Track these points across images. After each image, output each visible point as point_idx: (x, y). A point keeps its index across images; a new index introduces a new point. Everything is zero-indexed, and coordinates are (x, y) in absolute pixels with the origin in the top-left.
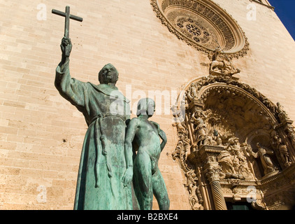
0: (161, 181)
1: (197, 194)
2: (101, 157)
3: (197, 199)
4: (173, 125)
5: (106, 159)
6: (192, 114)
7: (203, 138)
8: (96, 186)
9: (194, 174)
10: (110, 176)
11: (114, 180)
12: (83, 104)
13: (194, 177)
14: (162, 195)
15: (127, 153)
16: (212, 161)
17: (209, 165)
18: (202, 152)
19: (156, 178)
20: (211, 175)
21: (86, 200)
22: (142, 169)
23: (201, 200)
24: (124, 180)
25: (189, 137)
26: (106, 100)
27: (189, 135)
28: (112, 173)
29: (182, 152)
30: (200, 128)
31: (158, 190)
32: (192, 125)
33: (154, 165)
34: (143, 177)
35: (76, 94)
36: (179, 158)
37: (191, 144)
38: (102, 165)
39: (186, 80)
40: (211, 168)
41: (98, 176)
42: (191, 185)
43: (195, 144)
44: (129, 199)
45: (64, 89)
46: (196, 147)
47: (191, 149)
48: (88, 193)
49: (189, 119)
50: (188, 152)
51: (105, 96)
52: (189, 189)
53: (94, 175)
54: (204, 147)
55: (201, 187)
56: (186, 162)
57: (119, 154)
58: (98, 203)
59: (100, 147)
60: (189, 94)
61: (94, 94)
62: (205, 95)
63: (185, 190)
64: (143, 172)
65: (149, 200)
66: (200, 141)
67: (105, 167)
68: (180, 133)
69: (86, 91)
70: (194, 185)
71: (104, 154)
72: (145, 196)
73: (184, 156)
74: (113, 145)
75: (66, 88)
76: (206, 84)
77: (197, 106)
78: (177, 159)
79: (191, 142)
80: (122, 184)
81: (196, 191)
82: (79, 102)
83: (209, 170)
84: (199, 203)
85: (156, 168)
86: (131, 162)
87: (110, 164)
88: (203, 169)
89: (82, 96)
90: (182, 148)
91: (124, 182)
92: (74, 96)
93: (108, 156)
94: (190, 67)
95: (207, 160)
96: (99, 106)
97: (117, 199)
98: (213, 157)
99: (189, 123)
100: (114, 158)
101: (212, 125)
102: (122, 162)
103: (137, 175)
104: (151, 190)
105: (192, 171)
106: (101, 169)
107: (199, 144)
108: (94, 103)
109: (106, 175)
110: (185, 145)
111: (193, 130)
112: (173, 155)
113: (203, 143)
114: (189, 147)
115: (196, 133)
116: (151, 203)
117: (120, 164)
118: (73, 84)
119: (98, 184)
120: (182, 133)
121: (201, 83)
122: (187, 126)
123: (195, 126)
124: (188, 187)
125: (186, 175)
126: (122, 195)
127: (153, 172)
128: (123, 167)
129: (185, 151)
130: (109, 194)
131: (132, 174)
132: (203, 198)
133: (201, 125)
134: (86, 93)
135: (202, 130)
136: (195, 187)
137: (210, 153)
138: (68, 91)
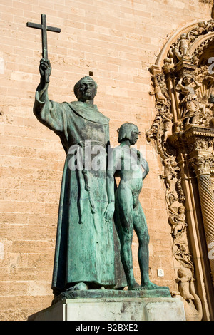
0: (142, 216)
1: (177, 189)
2: (84, 193)
3: (177, 196)
4: (150, 94)
5: (89, 195)
6: (178, 80)
7: (191, 114)
8: (80, 222)
9: (175, 163)
10: (93, 212)
11: (97, 216)
12: (62, 130)
13: (174, 167)
14: (143, 231)
15: (109, 187)
16: (202, 147)
17: (197, 153)
18: (188, 135)
19: (136, 213)
20: (199, 166)
21: (70, 235)
22: (123, 204)
23: (183, 198)
24: (106, 215)
25: (172, 111)
26: (87, 127)
27: (171, 108)
28: (95, 210)
29: (161, 132)
30: (189, 101)
31: (139, 225)
32: (178, 94)
33: (135, 199)
34: (125, 212)
35: (55, 119)
36: (156, 139)
37: (173, 120)
38: (85, 200)
39: (174, 26)
40: (200, 157)
41: (82, 212)
42: (170, 177)
43: (180, 122)
44: (111, 234)
45: (43, 117)
46: (180, 125)
47: (174, 128)
48: (72, 229)
49: (175, 86)
50: (169, 133)
51: (86, 121)
52: (166, 182)
53: (77, 211)
54: (191, 129)
55: (183, 180)
56: (165, 145)
57: (101, 187)
58: (83, 239)
59: (82, 181)
60: (177, 50)
61: (73, 118)
62: (201, 48)
63: (161, 182)
64: (124, 208)
65: (130, 235)
66: (187, 119)
67: (89, 203)
68: (159, 104)
69: (65, 115)
70: (174, 176)
71: (87, 190)
72: (126, 232)
73: (163, 137)
74: (95, 179)
75: (45, 116)
76: (205, 32)
77: (188, 69)
78: (152, 140)
79: (174, 117)
80: (104, 219)
81: (176, 185)
82: (58, 128)
83: (196, 160)
84: (180, 201)
85: (137, 203)
86: (113, 198)
87: (93, 199)
88: (189, 157)
89: (60, 121)
90: (161, 126)
91: (106, 217)
92: (53, 123)
93: (90, 192)
94: (183, 6)
95: (195, 146)
96: (80, 133)
97: (100, 235)
98: (204, 143)
99: (174, 91)
100: (96, 192)
101: (208, 87)
102: (104, 197)
103: (118, 209)
104: (132, 226)
105: (173, 158)
106: (84, 205)
107: (185, 122)
108: (73, 128)
109: (90, 211)
110: (165, 122)
111: (179, 101)
112: (147, 135)
113: (191, 122)
114: (170, 125)
115: (183, 106)
116: (132, 238)
117: (102, 199)
118: (52, 110)
119: (82, 220)
120: (162, 105)
121: (196, 33)
122: (170, 96)
123: (182, 97)
124: (166, 179)
125: (163, 163)
126: (104, 230)
127: (134, 206)
128: (105, 201)
129: (165, 131)
130: (93, 230)
131: (113, 209)
132: (185, 196)
133: (189, 97)
134: (65, 118)
135: (192, 103)
136: (176, 180)
137: (200, 137)
138: (47, 118)
